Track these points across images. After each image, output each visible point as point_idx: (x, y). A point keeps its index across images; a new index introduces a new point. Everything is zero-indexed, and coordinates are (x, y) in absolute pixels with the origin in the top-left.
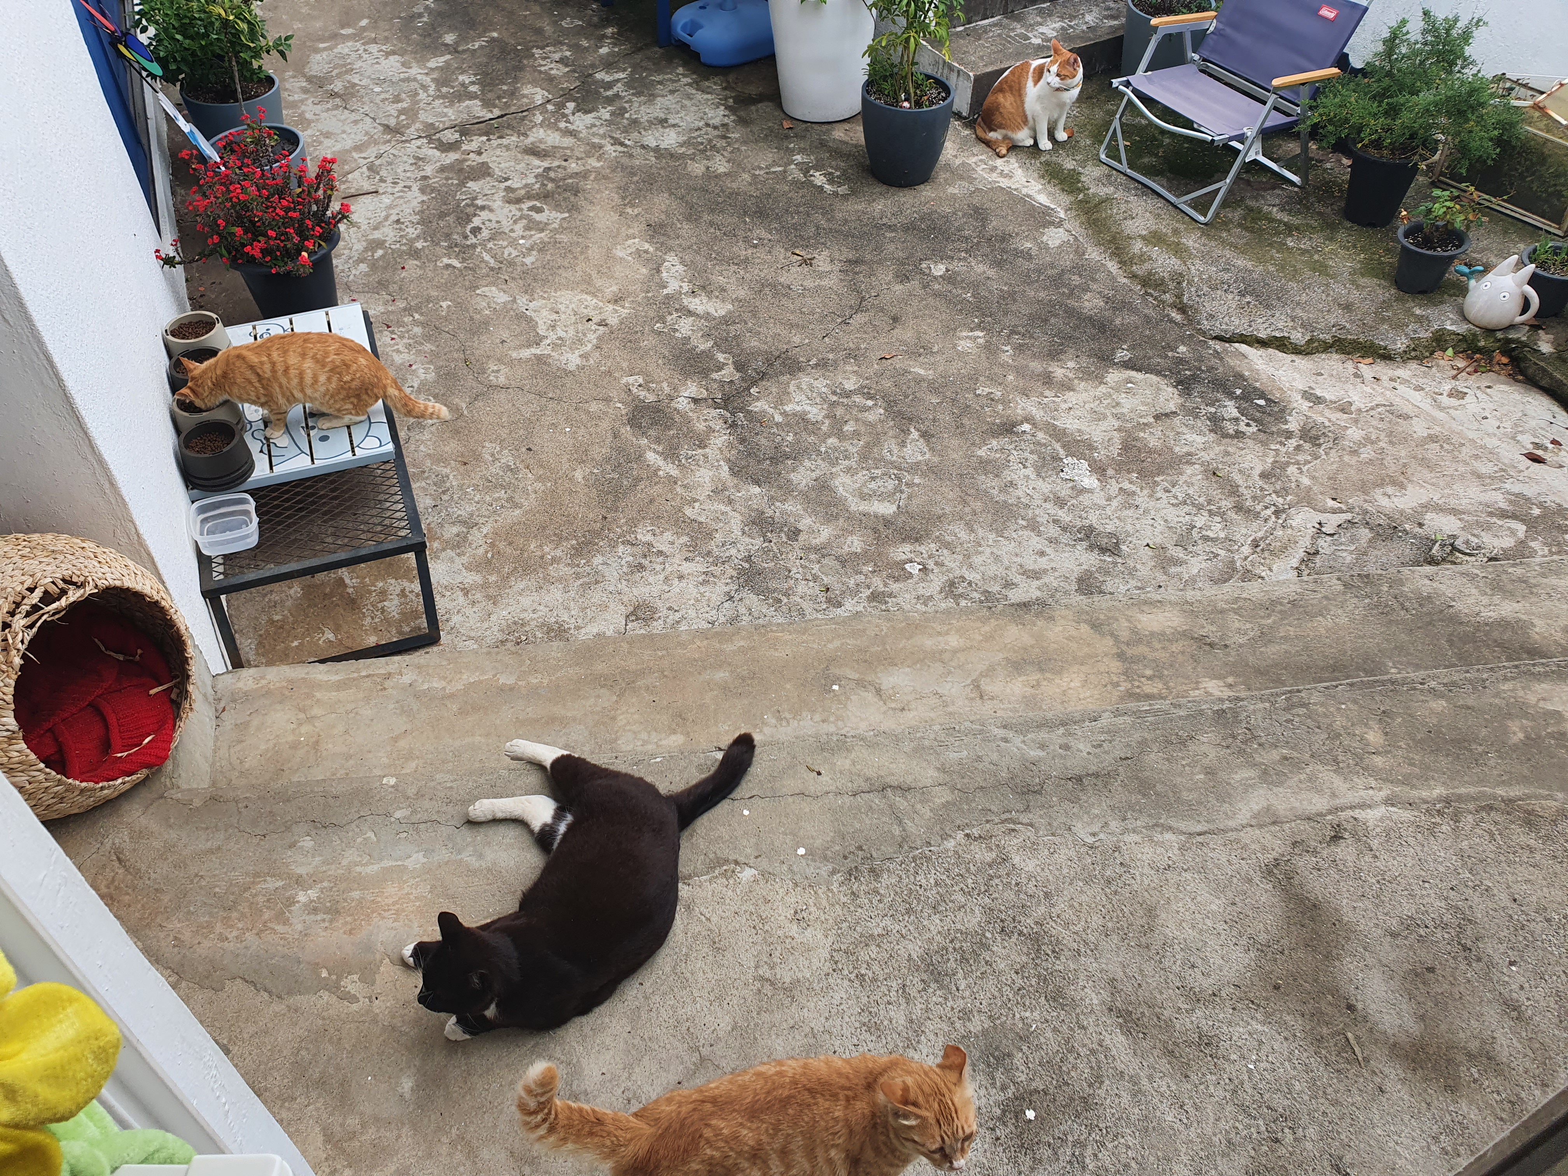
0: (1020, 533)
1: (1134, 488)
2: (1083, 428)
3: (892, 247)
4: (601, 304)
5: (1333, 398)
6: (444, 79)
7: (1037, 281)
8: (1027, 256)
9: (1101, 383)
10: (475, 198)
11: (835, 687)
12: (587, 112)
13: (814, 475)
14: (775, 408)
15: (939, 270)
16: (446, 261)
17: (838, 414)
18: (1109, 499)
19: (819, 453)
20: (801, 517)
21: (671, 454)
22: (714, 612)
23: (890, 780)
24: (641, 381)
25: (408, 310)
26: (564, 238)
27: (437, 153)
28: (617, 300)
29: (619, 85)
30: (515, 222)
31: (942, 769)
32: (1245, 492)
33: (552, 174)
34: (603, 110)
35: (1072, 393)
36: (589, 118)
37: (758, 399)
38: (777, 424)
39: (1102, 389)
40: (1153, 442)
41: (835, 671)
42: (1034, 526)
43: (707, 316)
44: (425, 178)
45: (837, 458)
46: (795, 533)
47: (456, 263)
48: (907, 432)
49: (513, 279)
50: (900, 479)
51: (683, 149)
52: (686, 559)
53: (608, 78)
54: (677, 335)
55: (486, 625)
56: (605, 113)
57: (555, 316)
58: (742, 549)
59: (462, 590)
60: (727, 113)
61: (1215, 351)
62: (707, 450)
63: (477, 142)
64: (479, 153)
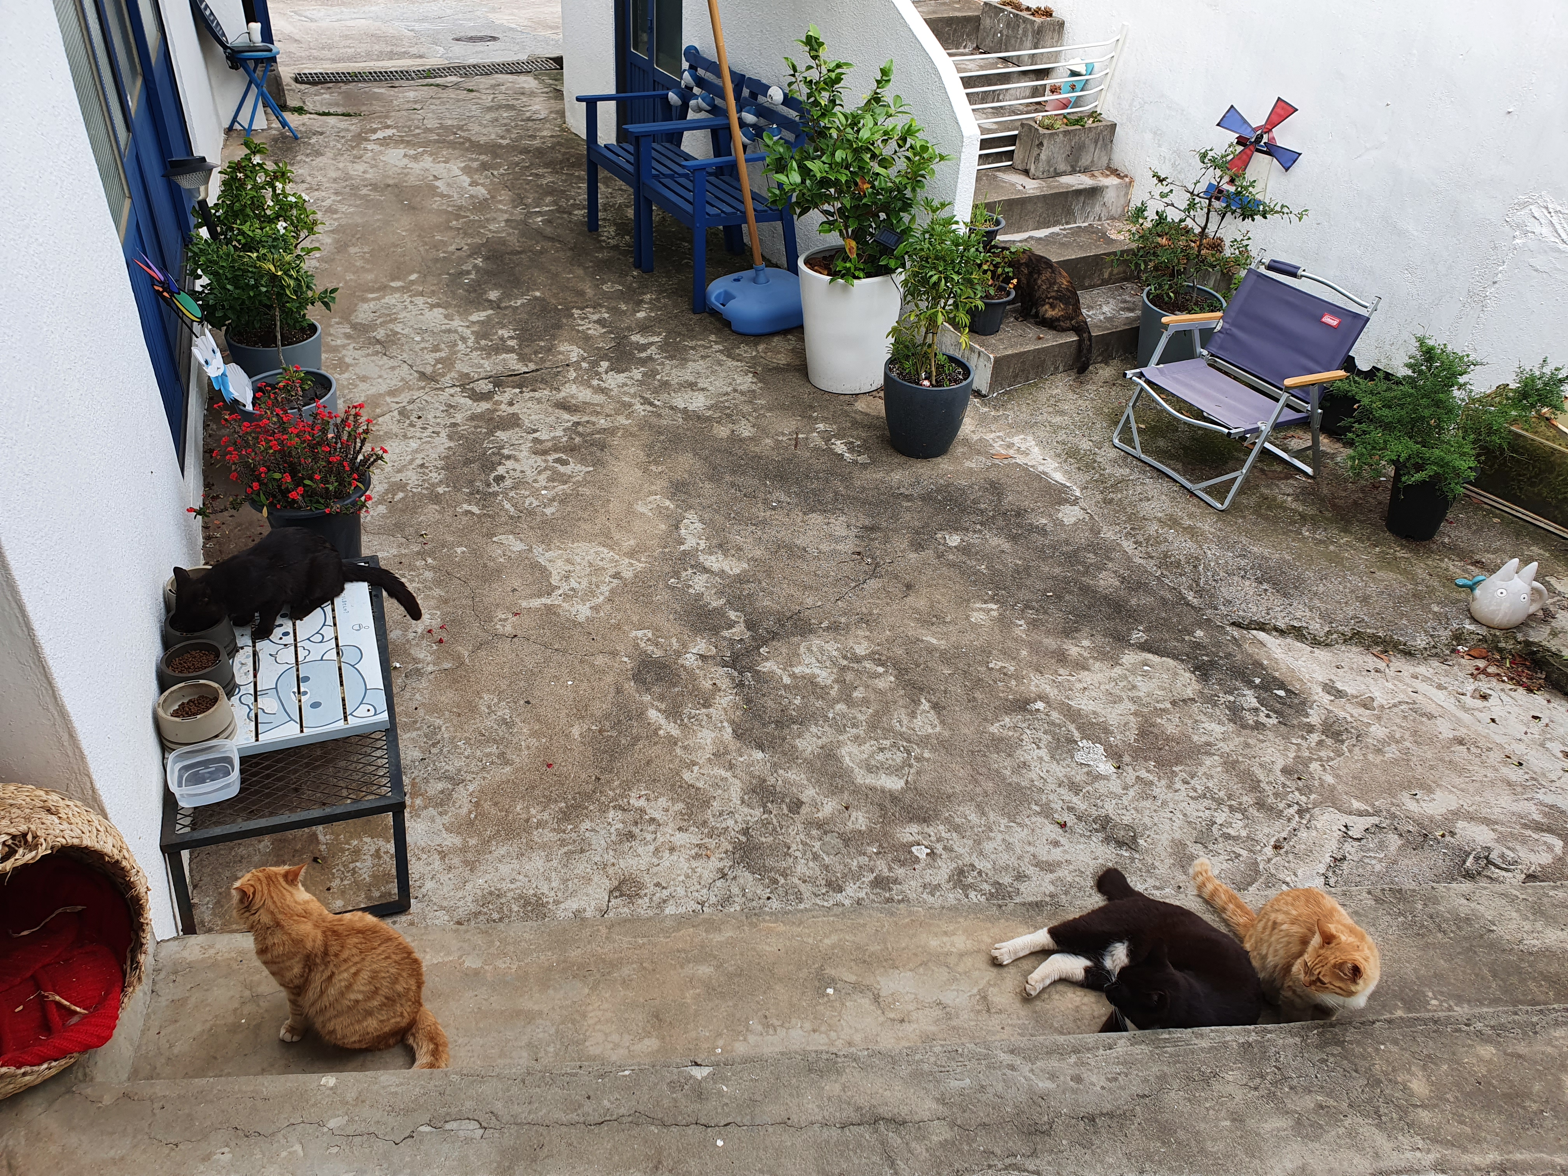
0: (1034, 819)
1: (1151, 778)
2: (1099, 710)
3: (907, 516)
4: (617, 557)
5: (1355, 692)
6: (484, 332)
7: (1052, 557)
8: (1043, 531)
9: (1117, 664)
10: (502, 447)
11: (830, 991)
12: (619, 372)
13: (820, 742)
14: (784, 669)
15: (954, 540)
16: (466, 507)
17: (848, 679)
18: (1126, 788)
19: (826, 719)
20: (805, 787)
21: (673, 713)
22: (705, 891)
23: (883, 1111)
24: (650, 635)
25: (422, 555)
26: (586, 491)
27: (470, 402)
28: (632, 554)
29: (653, 348)
30: (539, 473)
31: (942, 1100)
32: (1267, 788)
33: (580, 429)
34: (635, 371)
35: (1086, 673)
36: (621, 378)
37: (767, 659)
38: (786, 687)
39: (1118, 670)
40: (1170, 729)
41: (830, 971)
42: (1047, 812)
43: (722, 573)
44: (455, 425)
45: (845, 726)
46: (796, 805)
47: (475, 510)
48: (917, 702)
49: (532, 528)
50: (909, 753)
51: (710, 412)
52: (680, 829)
53: (643, 341)
54: (691, 591)
55: (460, 894)
56: (637, 373)
57: (569, 567)
58: (739, 820)
59: (440, 853)
60: (755, 380)
61: (1233, 637)
62: (711, 710)
63: (510, 393)
64: (511, 404)
